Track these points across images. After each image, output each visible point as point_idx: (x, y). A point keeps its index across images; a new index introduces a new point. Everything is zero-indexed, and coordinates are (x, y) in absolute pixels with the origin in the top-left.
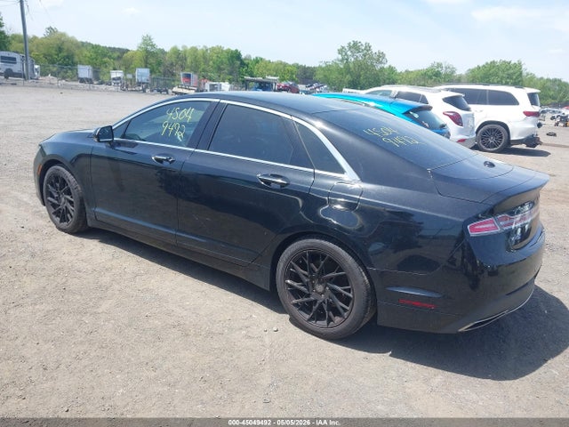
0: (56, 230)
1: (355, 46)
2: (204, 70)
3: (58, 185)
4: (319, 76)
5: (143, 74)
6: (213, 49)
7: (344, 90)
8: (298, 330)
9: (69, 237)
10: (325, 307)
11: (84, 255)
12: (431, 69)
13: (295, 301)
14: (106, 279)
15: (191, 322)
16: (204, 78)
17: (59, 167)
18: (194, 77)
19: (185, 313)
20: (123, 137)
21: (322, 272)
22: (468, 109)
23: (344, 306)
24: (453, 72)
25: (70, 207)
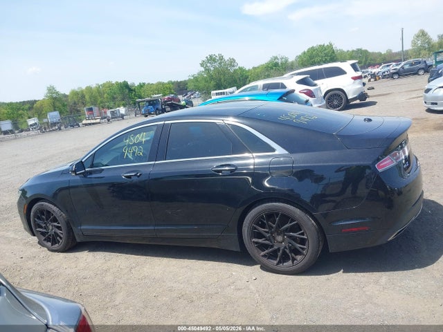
0: (50, 253)
1: (211, 59)
2: (102, 102)
3: (44, 217)
4: (191, 86)
5: (54, 116)
6: (104, 85)
7: (212, 92)
8: (271, 274)
9: (62, 255)
10: (288, 251)
11: (82, 265)
12: (270, 62)
13: (262, 253)
14: (109, 278)
15: (190, 291)
16: (103, 108)
17: (43, 203)
18: (95, 109)
19: (182, 286)
20: (92, 166)
21: (279, 226)
22: (315, 85)
23: (301, 246)
24: (286, 61)
25: (59, 232)
